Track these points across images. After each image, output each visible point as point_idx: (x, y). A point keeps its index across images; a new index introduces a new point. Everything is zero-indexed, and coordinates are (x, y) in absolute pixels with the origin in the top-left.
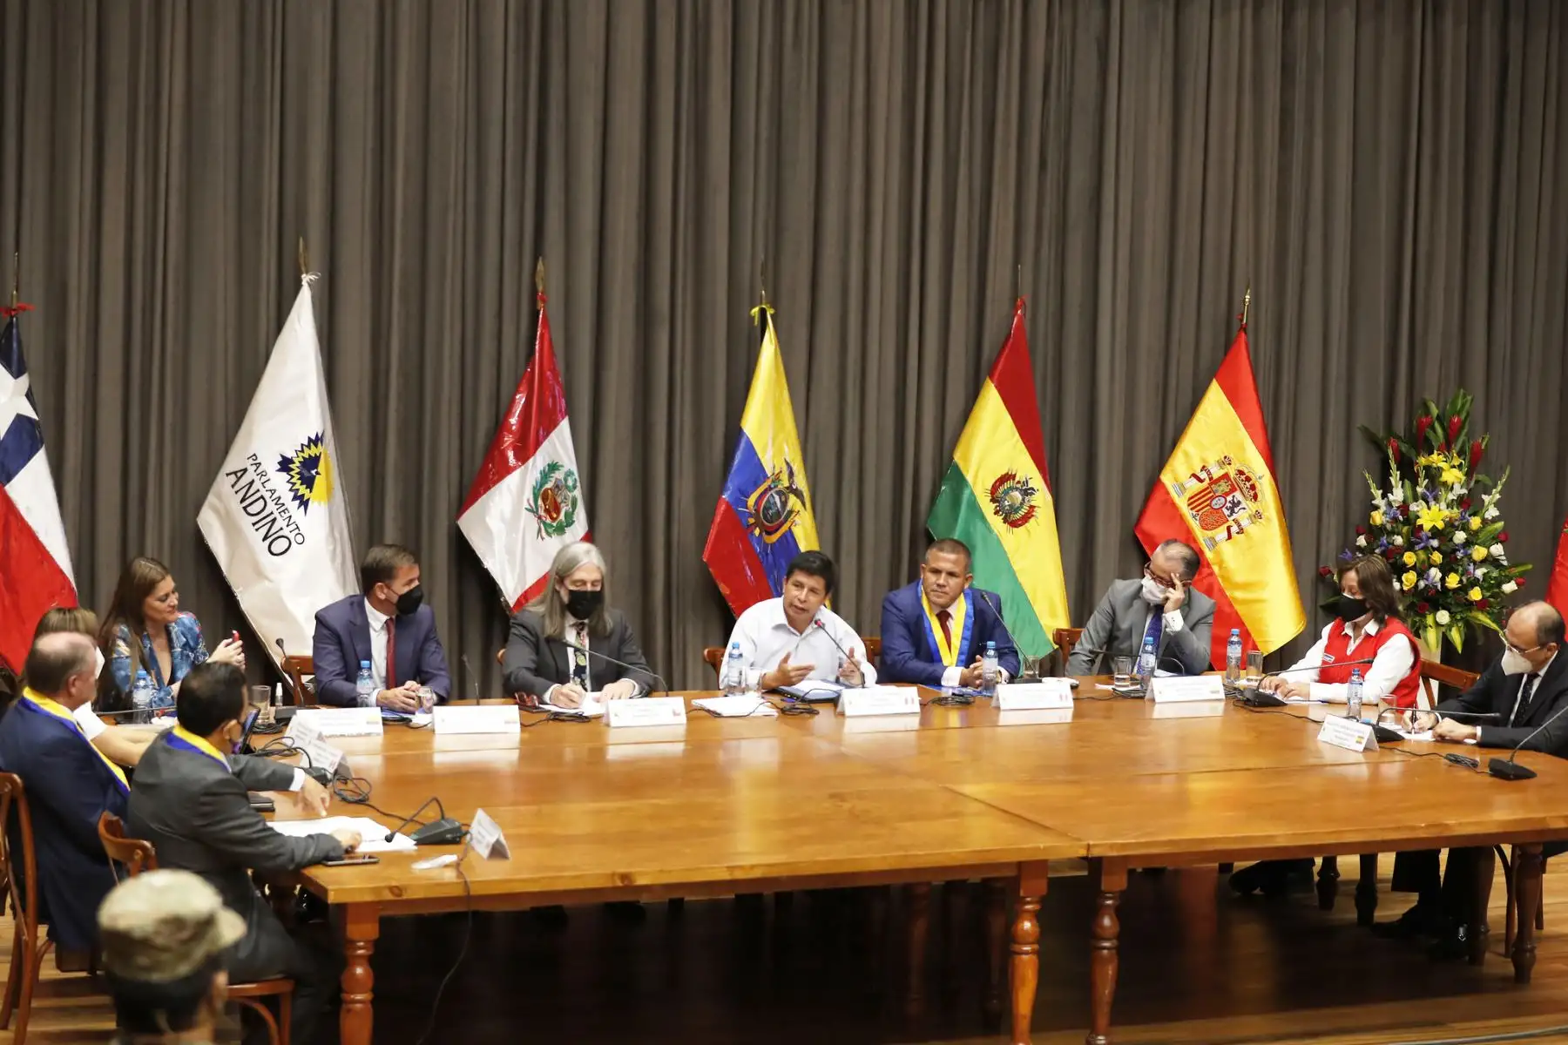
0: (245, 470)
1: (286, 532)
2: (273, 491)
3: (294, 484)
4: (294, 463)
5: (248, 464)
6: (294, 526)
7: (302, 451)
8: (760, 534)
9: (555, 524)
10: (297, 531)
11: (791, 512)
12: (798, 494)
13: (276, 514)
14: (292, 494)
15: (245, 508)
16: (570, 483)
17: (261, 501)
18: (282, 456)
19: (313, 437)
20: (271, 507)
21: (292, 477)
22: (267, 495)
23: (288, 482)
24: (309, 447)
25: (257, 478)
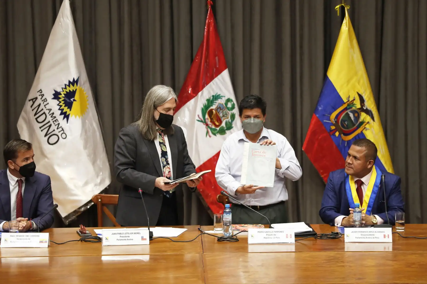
0: (36, 98)
1: (56, 132)
2: (50, 110)
3: (61, 106)
4: (61, 94)
5: (38, 95)
6: (60, 129)
7: (66, 88)
8: (340, 134)
9: (218, 129)
10: (62, 132)
11: (362, 123)
12: (368, 112)
13: (51, 122)
14: (60, 111)
15: (36, 119)
16: (230, 105)
17: (44, 115)
18: (55, 91)
19: (72, 81)
20: (49, 118)
21: (60, 102)
22: (47, 112)
23: (58, 105)
24: (69, 86)
25: (42, 103)
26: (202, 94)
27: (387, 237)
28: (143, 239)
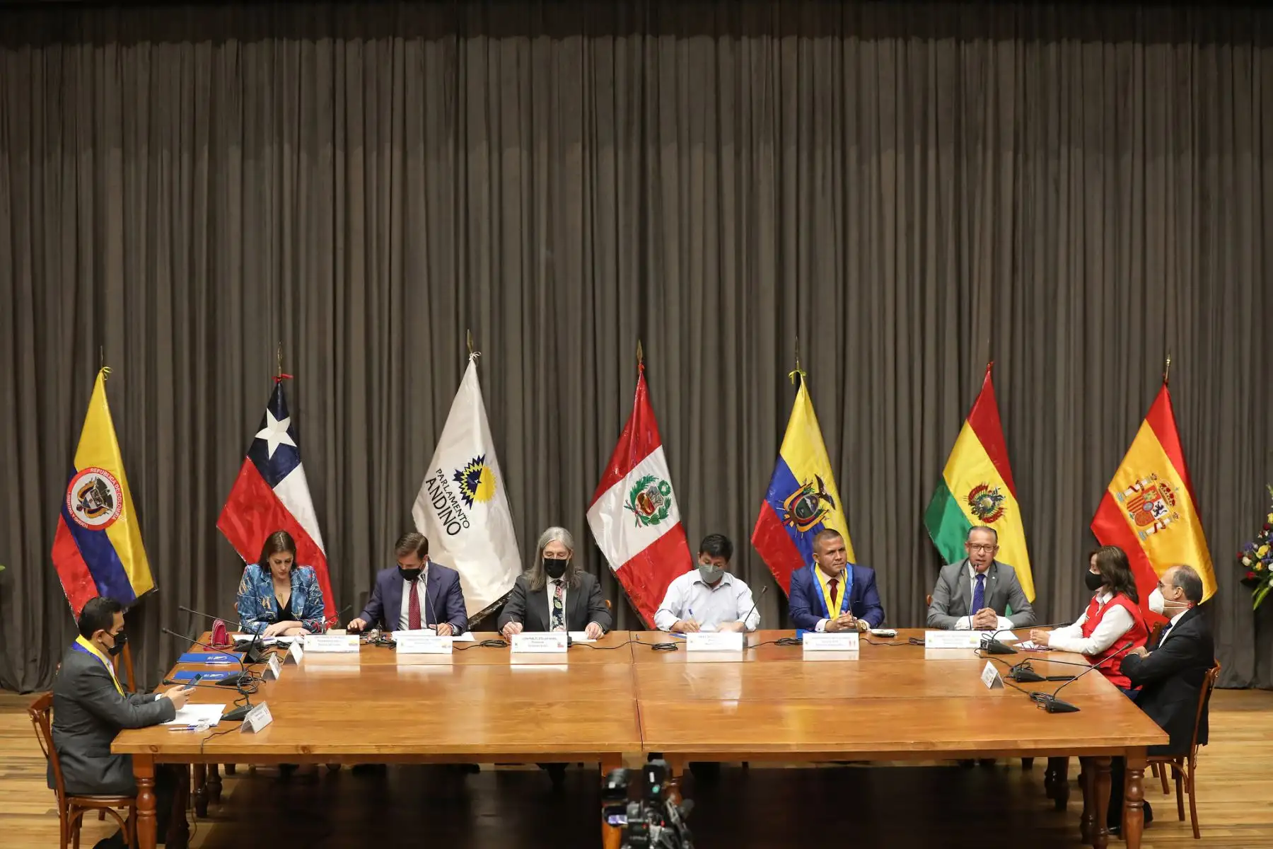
0: (435, 479)
1: (457, 520)
2: (450, 493)
3: (463, 489)
4: (463, 475)
5: (436, 475)
6: (462, 516)
7: (469, 468)
8: (795, 525)
9: (650, 517)
10: (464, 519)
11: (821, 511)
12: (827, 498)
13: (452, 508)
14: (462, 495)
15: (434, 504)
16: (664, 489)
17: (443, 500)
18: (457, 471)
19: (476, 459)
20: (449, 503)
21: (463, 484)
22: (447, 496)
23: (460, 487)
24: (473, 465)
25: (441, 485)
26: (631, 475)
27: (852, 644)
28: (559, 645)
